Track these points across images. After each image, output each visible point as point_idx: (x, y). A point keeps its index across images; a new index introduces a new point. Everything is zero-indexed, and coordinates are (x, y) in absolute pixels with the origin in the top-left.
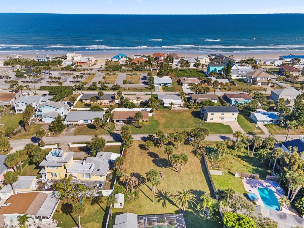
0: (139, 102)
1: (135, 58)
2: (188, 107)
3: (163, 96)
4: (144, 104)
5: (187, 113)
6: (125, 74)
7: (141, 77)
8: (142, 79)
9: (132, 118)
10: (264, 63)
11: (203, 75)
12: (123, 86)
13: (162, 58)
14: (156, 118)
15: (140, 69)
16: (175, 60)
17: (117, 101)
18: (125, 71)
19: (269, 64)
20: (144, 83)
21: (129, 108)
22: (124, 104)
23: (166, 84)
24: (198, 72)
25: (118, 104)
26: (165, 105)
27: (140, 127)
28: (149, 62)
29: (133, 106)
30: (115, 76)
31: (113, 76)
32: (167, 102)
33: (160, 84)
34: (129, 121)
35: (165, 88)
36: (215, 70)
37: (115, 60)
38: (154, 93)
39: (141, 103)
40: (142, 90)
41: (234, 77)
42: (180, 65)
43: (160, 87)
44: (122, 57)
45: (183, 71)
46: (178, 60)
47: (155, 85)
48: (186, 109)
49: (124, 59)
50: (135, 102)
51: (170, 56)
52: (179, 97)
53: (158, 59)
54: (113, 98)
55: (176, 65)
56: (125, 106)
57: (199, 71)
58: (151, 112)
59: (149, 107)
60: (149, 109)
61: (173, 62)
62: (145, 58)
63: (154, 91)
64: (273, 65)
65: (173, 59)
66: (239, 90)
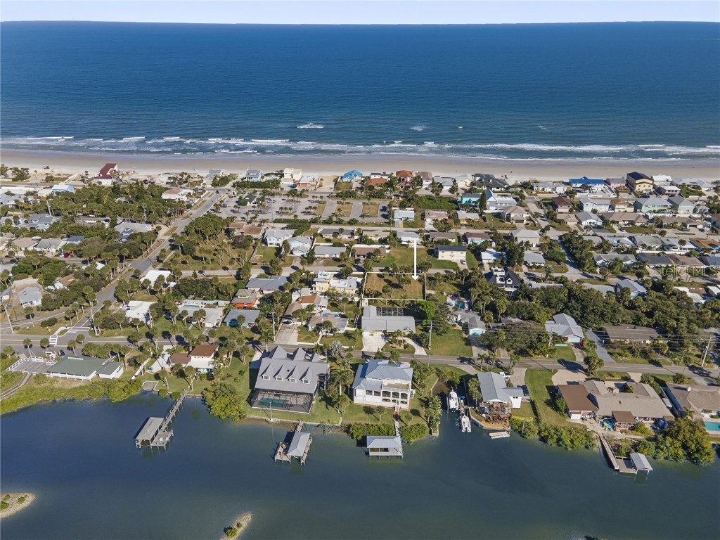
0: (378, 239)
1: (373, 177)
2: (424, 245)
3: (402, 234)
4: (383, 241)
5: (422, 251)
6: (360, 203)
7: (381, 208)
8: (381, 210)
9: (372, 254)
10: (543, 189)
11: (455, 206)
12: (360, 220)
13: (409, 179)
14: (393, 254)
15: (380, 195)
16: (424, 182)
17: (356, 237)
18: (360, 198)
19: (549, 190)
20: (384, 216)
21: (368, 245)
22: (363, 240)
23: (408, 218)
24: (450, 202)
25: (357, 240)
26: (403, 243)
27: (378, 262)
28: (390, 184)
29: (371, 242)
30: (349, 206)
31: (347, 206)
32: (404, 240)
33: (401, 219)
34: (369, 255)
35: (407, 223)
36: (470, 201)
37: (345, 180)
38: (393, 229)
39: (380, 240)
40: (380, 226)
41: (491, 210)
42: (431, 189)
43: (401, 222)
44: (355, 176)
45: (432, 200)
46: (429, 183)
47: (395, 220)
48: (423, 247)
49: (358, 178)
50: (374, 239)
51: (419, 177)
52: (418, 235)
53: (403, 179)
54: (352, 234)
55: (426, 189)
56: (364, 243)
57: (451, 199)
58: (389, 249)
59: (387, 244)
60: (387, 246)
61: (422, 186)
62: (385, 177)
63: (394, 226)
64: (554, 192)
65: (422, 181)
66: (487, 228)
